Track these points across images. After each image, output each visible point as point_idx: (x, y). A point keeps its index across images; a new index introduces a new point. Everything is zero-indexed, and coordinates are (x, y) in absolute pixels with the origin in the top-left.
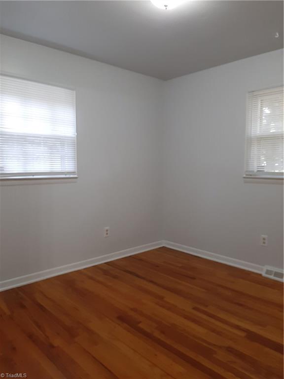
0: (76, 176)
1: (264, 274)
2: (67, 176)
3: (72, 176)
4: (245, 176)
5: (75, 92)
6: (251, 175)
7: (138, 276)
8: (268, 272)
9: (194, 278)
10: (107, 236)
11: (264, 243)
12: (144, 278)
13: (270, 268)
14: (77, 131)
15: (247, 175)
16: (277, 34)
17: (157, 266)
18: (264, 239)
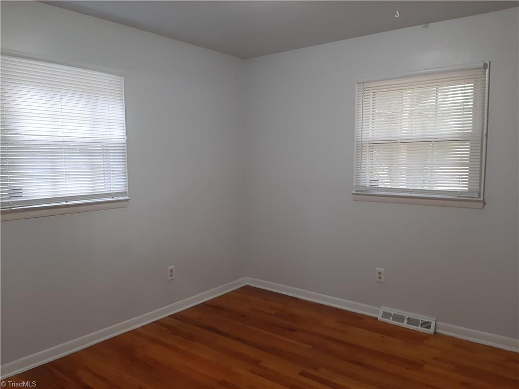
0: (127, 198)
1: (380, 318)
2: (115, 199)
3: (121, 198)
4: (354, 192)
5: (123, 78)
6: (362, 191)
7: (219, 333)
8: (386, 315)
9: (294, 330)
10: (172, 278)
11: (380, 278)
12: (227, 335)
13: (388, 310)
14: (127, 134)
15: (356, 191)
16: (398, 13)
17: (244, 316)
18: (380, 273)
